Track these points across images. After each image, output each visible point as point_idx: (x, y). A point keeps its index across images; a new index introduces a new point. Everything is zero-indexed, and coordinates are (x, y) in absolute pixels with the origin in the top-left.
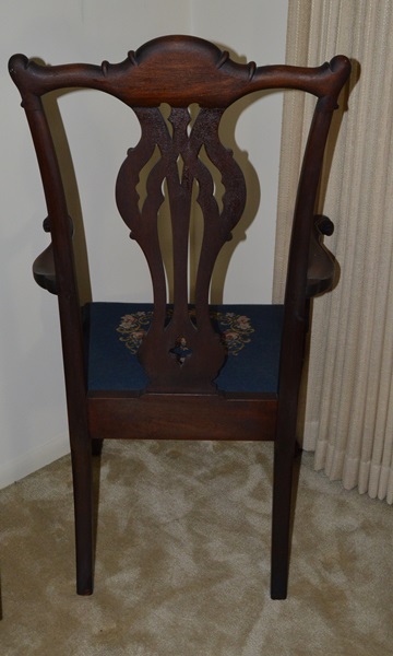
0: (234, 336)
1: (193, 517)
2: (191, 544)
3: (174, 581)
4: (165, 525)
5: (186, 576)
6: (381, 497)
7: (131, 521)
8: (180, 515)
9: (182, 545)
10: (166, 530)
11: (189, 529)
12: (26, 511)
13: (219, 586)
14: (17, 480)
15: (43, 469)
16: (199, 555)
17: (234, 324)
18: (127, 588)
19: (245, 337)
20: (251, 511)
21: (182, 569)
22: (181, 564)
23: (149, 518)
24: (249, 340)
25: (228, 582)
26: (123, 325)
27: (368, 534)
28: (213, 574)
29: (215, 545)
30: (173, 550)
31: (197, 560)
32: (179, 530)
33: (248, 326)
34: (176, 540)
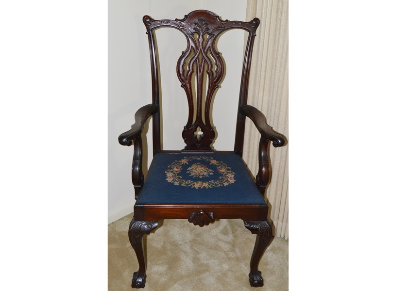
0: (175, 169)
1: (194, 242)
2: (192, 254)
3: (183, 272)
4: (180, 245)
5: (189, 270)
6: (282, 237)
7: (165, 243)
8: (187, 241)
9: (188, 255)
10: (181, 247)
11: (191, 247)
12: (117, 236)
13: (204, 275)
14: (114, 221)
15: (126, 217)
16: (195, 260)
17: (175, 176)
18: (161, 274)
19: (171, 168)
20: (220, 240)
21: (187, 267)
22: (187, 264)
23: (173, 242)
24: (169, 167)
25: (208, 273)
26: (233, 176)
27: (274, 253)
28: (201, 269)
29: (203, 256)
30: (183, 257)
31: (194, 262)
32: (187, 248)
33: (168, 175)
34: (185, 253)
